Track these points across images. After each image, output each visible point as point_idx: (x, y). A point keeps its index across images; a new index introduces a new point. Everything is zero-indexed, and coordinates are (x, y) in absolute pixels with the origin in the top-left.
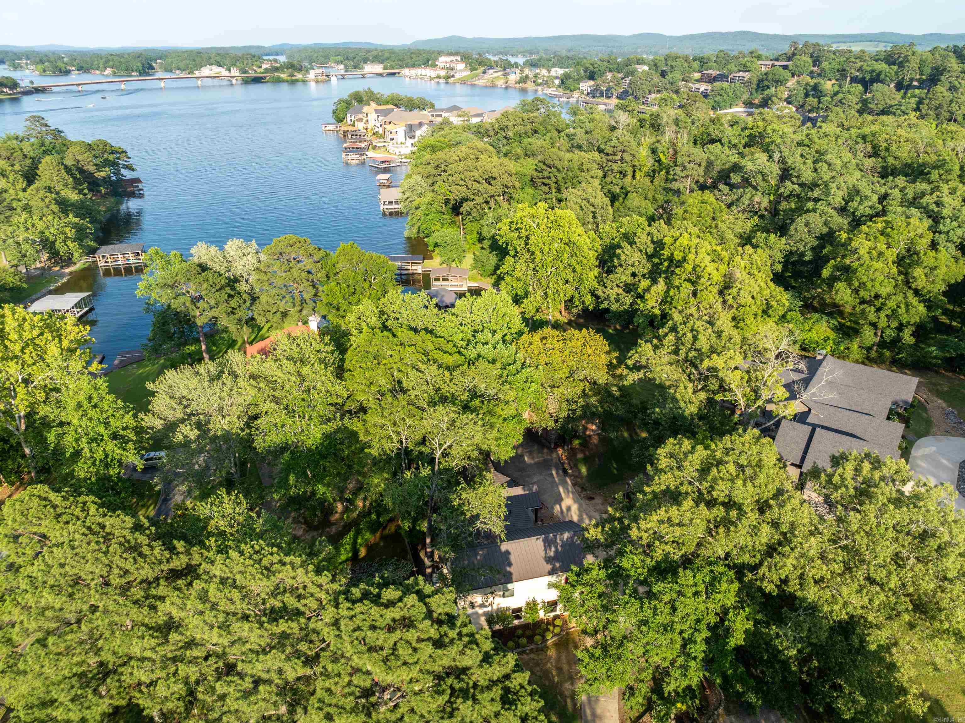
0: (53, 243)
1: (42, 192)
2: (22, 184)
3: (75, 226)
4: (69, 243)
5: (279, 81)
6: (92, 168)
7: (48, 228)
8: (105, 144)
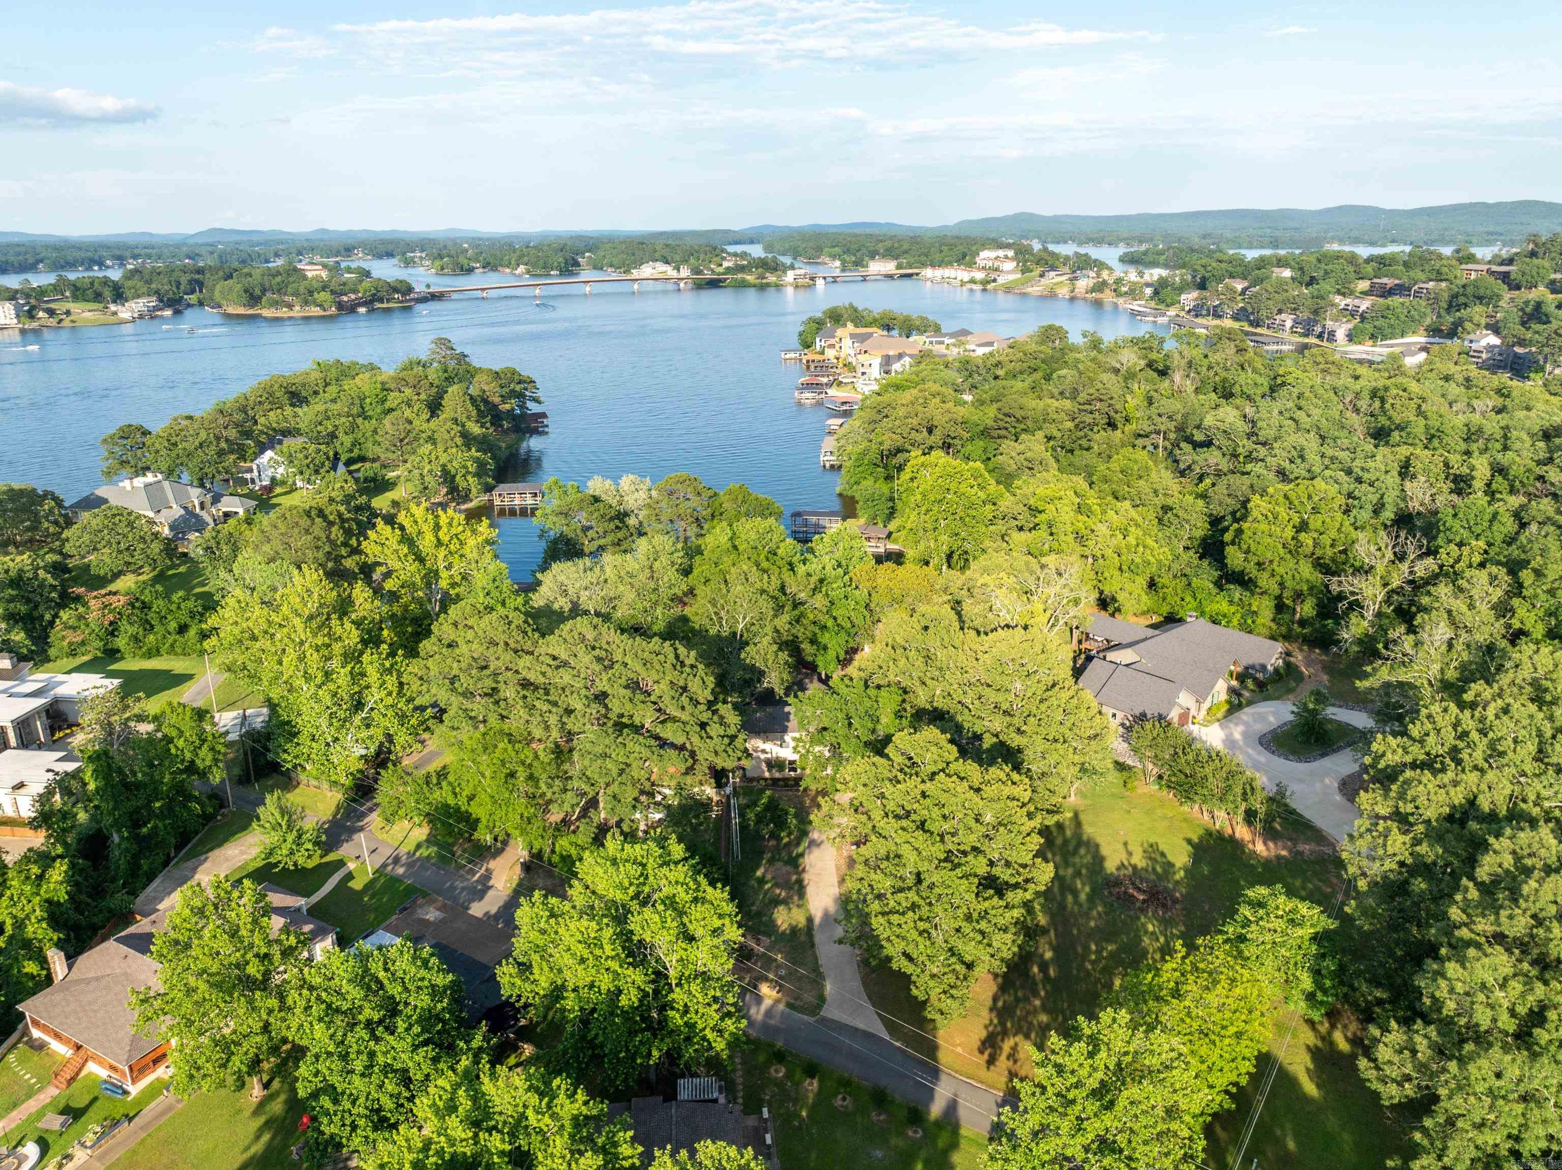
0: (454, 477)
1: (449, 424)
2: (426, 415)
3: (477, 460)
4: (469, 478)
5: (743, 285)
6: (496, 400)
7: (451, 461)
8: (514, 372)
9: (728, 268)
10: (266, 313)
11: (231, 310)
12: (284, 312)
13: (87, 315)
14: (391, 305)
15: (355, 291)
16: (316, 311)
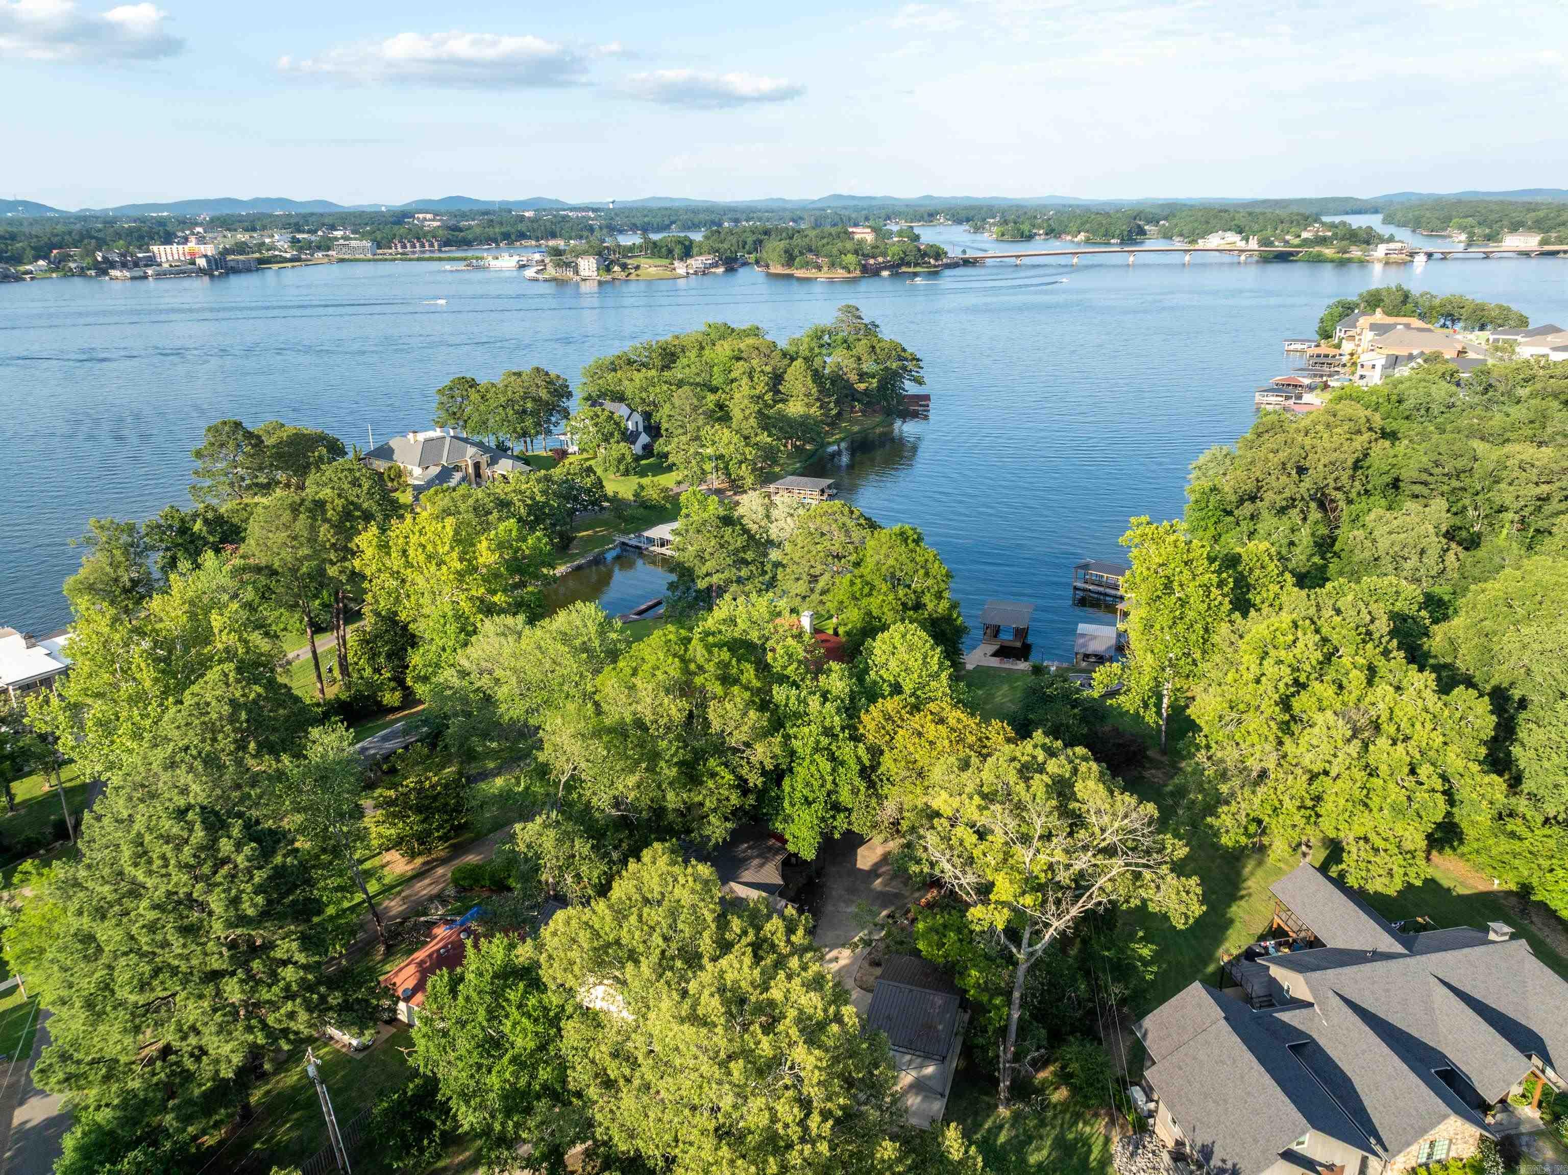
9: (1305, 240)
10: (799, 273)
11: (772, 270)
12: (812, 273)
13: (653, 270)
14: (918, 269)
15: (884, 255)
16: (841, 273)
